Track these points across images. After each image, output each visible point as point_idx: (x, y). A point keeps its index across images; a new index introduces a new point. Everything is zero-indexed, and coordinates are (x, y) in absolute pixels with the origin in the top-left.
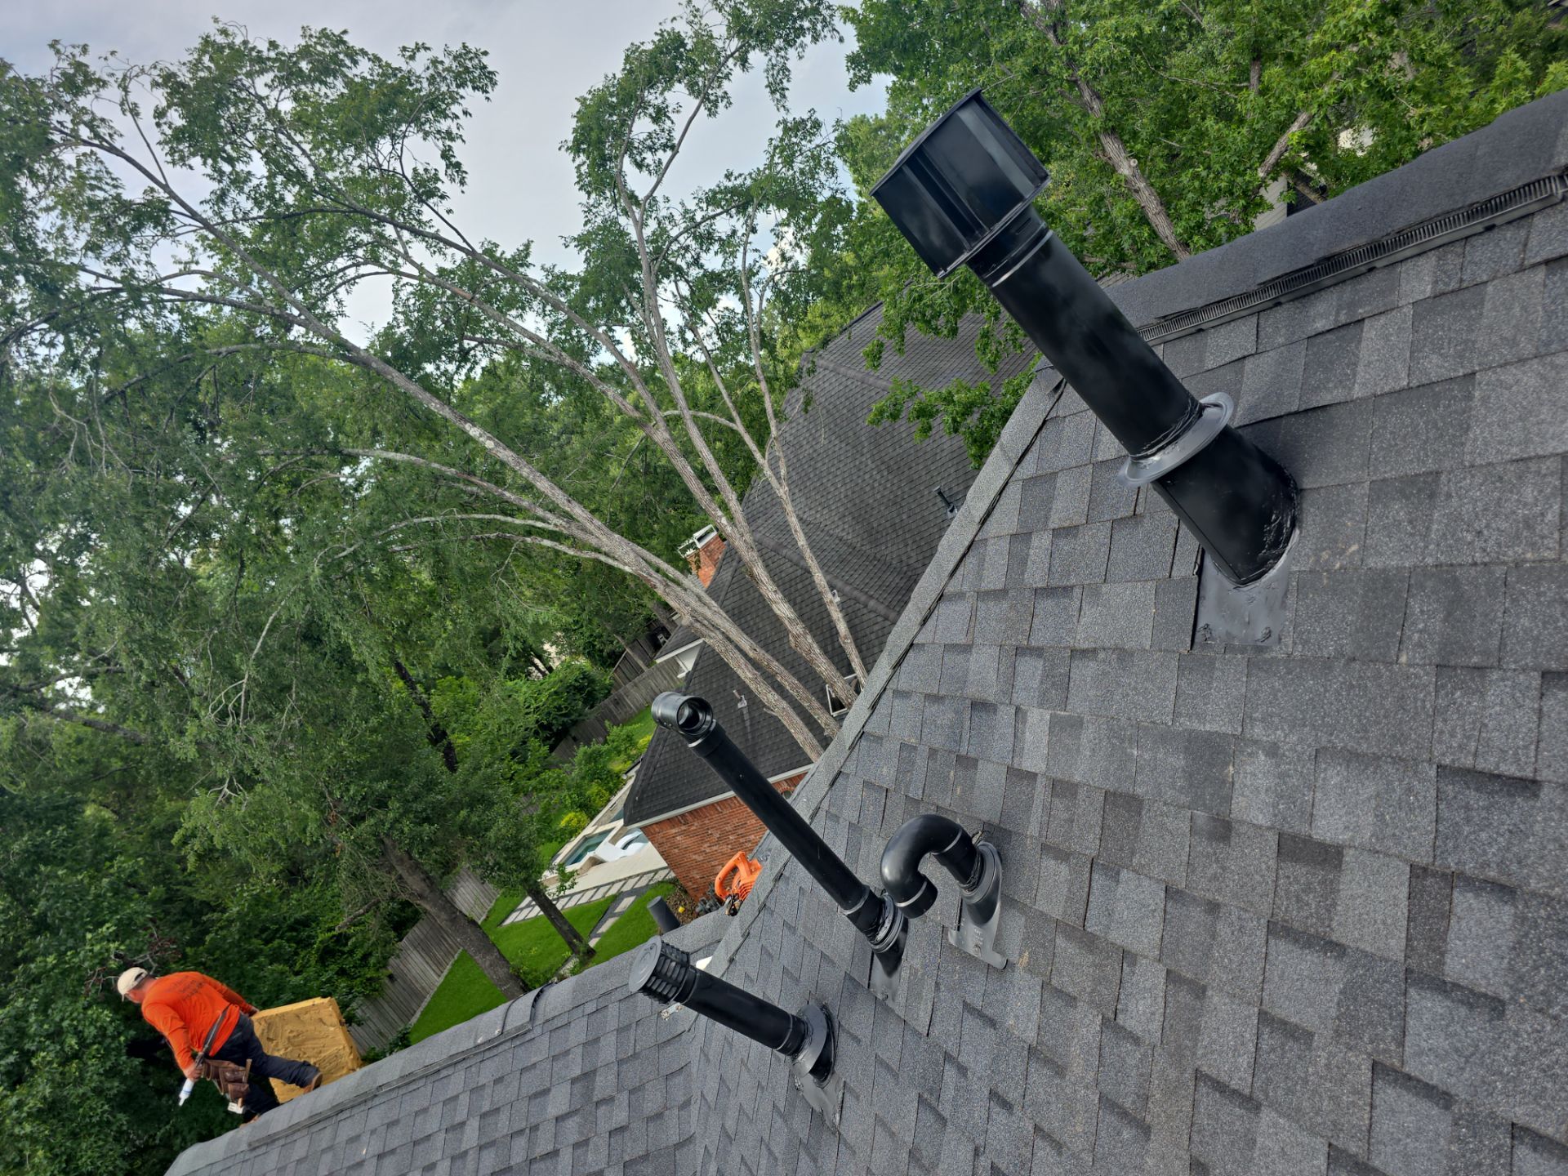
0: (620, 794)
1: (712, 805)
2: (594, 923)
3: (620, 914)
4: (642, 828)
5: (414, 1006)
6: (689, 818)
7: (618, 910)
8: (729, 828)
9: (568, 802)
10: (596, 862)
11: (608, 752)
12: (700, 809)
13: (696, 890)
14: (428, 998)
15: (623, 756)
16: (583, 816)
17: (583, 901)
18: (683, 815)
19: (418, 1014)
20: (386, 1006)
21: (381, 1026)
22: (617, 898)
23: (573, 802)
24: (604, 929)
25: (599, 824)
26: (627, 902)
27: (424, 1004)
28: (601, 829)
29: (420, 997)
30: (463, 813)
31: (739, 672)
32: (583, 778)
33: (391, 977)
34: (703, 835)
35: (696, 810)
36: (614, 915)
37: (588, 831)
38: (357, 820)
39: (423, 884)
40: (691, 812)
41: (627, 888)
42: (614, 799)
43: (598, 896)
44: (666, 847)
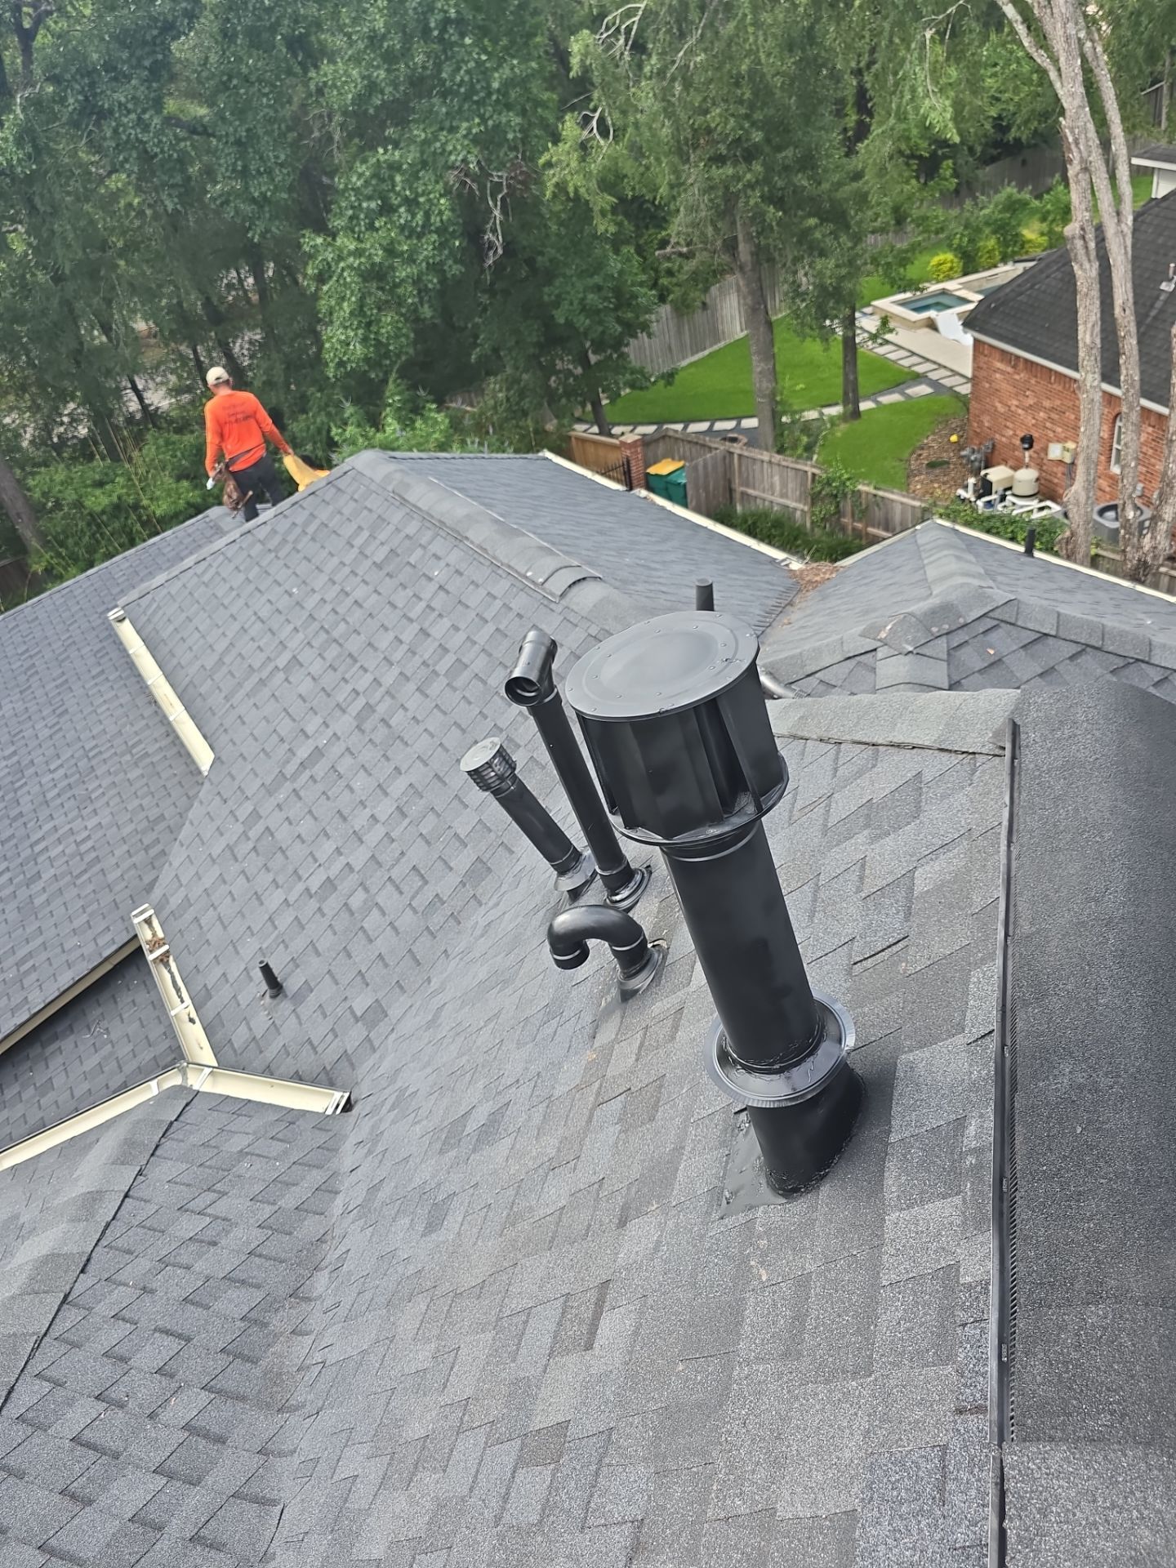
0: (1009, 267)
1: (1051, 370)
2: (882, 387)
3: (908, 397)
4: (976, 341)
5: (708, 343)
6: (1021, 365)
7: (909, 391)
8: (1047, 404)
9: (956, 242)
10: (932, 325)
11: (1034, 211)
12: (1037, 364)
13: (977, 434)
14: (722, 344)
15: (1045, 227)
16: (958, 265)
17: (892, 356)
18: (1018, 357)
19: (706, 352)
20: (686, 327)
21: (673, 342)
22: (919, 378)
23: (960, 246)
24: (886, 399)
25: (966, 286)
26: (923, 390)
27: (716, 347)
28: (963, 293)
29: (717, 340)
30: (812, 221)
31: (1081, 328)
32: (987, 224)
33: (704, 304)
34: (1021, 390)
35: (1032, 363)
36: (903, 393)
37: (950, 285)
38: (719, 160)
39: (749, 258)
40: (1026, 361)
41: (933, 376)
42: (1002, 268)
43: (906, 363)
44: (982, 374)
